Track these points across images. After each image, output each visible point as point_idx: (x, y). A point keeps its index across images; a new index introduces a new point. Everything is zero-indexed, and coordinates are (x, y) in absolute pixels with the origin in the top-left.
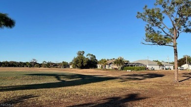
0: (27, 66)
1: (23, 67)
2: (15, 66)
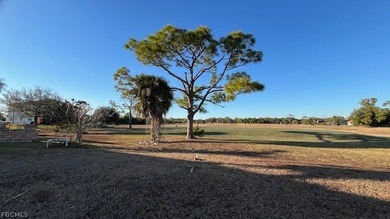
0: (283, 123)
1: (279, 123)
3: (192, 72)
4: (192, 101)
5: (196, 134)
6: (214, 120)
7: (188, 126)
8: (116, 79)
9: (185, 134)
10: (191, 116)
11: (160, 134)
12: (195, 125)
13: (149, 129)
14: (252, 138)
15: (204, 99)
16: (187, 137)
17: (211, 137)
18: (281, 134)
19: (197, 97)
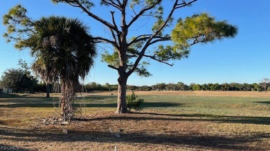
0: (256, 90)
1: (250, 90)
2: (238, 90)
3: (124, 13)
4: (124, 58)
5: (131, 106)
6: (163, 87)
7: (118, 94)
8: (6, 22)
9: (115, 105)
10: (123, 80)
11: (75, 106)
12: (129, 93)
13: (57, 99)
14: (215, 112)
15: (142, 54)
16: (116, 111)
17: (154, 110)
18: (259, 105)
19: (133, 51)
